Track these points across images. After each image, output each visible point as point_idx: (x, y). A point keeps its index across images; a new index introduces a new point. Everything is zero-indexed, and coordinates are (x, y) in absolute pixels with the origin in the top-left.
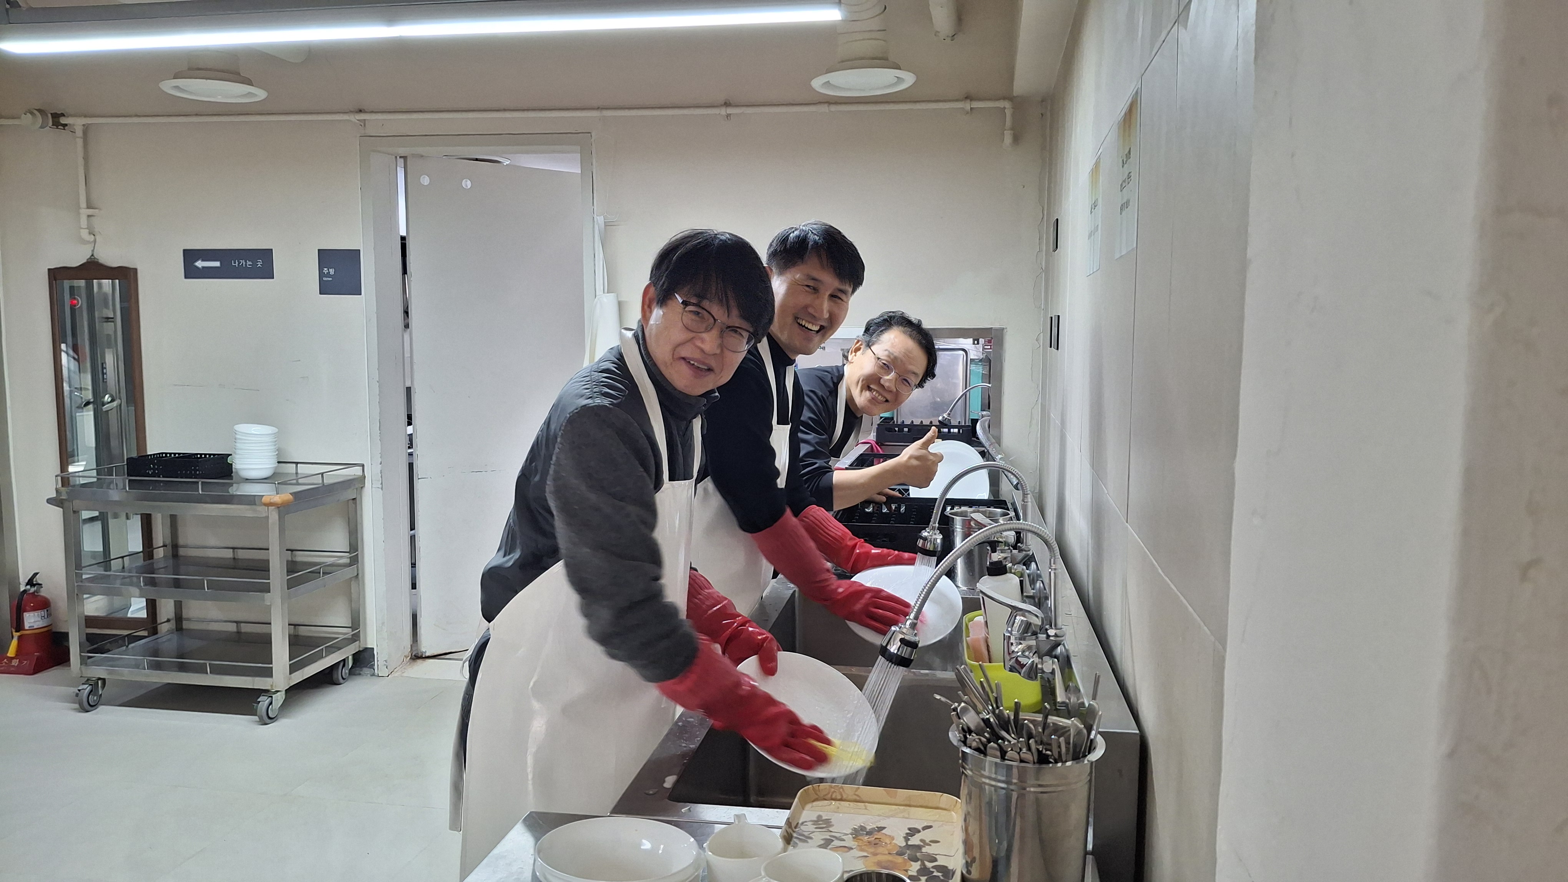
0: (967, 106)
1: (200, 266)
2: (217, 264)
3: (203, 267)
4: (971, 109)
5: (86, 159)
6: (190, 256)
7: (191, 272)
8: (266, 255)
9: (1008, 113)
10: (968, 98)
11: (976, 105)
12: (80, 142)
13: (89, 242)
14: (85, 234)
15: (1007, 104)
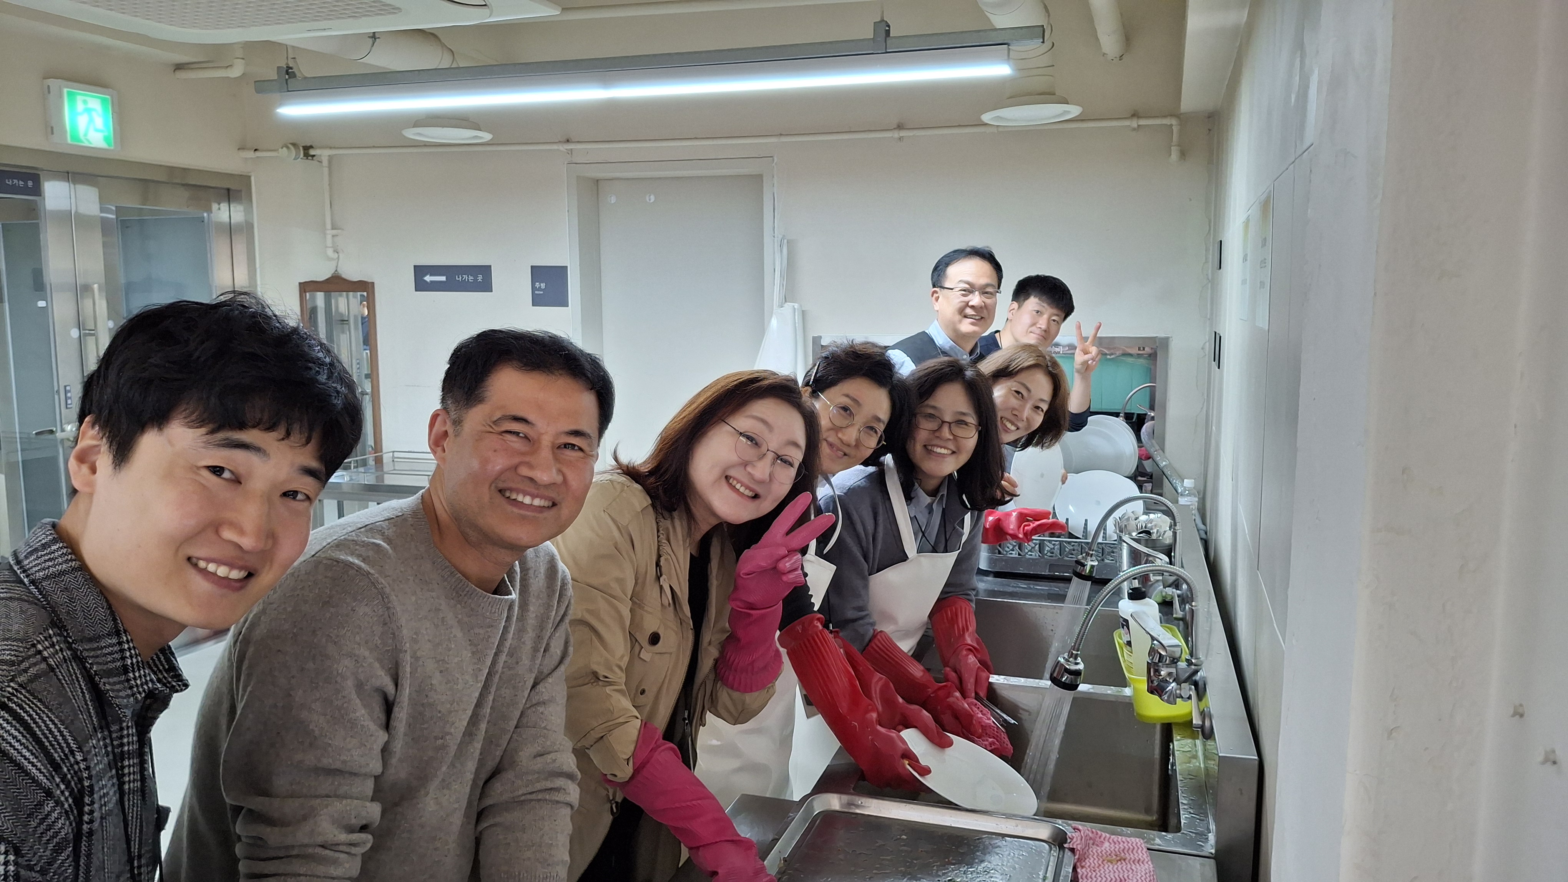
0: (1134, 123)
1: (428, 281)
2: (443, 278)
3: (432, 282)
4: (1139, 126)
5: (330, 185)
6: (420, 271)
7: (421, 285)
8: (486, 270)
9: (1175, 129)
10: (1135, 115)
11: (1142, 122)
12: (326, 171)
13: (333, 259)
14: (330, 252)
15: (1174, 121)
